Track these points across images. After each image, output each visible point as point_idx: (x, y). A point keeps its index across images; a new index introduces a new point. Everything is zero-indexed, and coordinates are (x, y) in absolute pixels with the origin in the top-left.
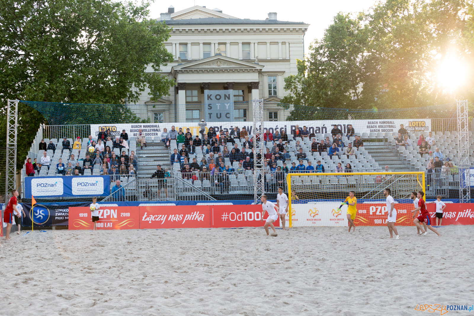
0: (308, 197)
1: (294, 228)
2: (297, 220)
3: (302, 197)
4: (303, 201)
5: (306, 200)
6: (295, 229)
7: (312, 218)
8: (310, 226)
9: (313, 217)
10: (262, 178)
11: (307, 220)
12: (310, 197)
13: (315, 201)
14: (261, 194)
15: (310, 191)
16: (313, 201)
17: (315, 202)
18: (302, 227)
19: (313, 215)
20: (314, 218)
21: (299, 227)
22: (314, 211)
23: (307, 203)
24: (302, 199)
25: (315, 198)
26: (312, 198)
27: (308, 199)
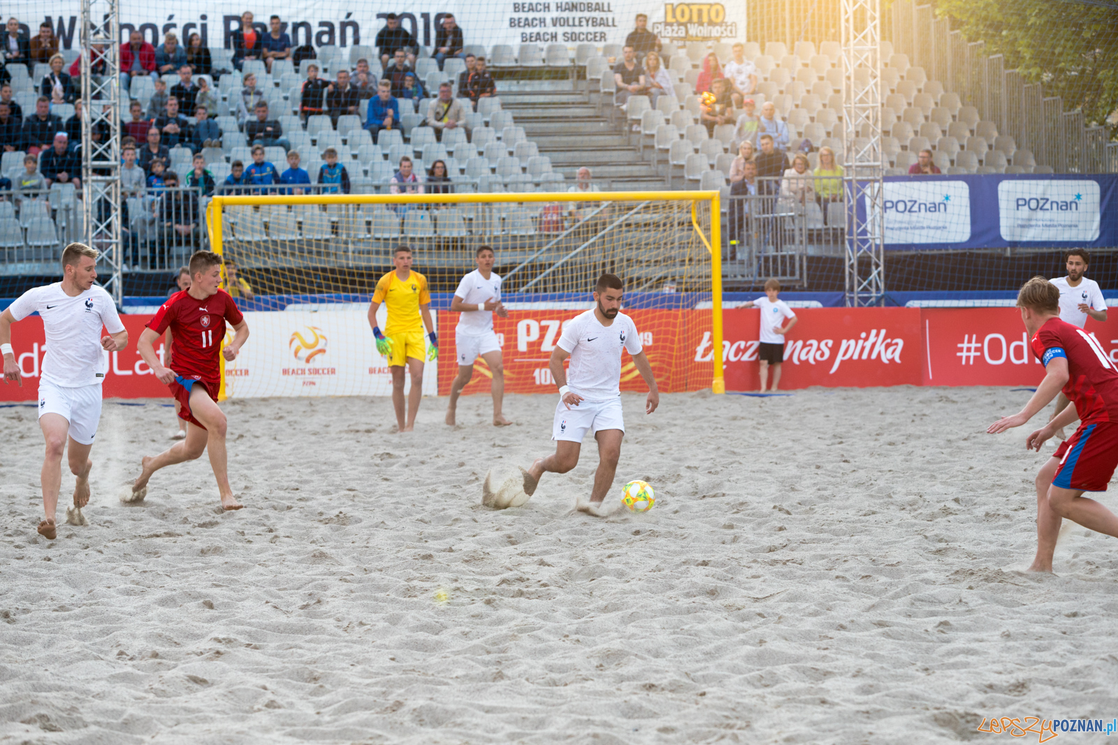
0: (287, 285)
1: (234, 403)
2: (247, 372)
3: (263, 285)
4: (266, 302)
5: (281, 299)
6: (237, 407)
7: (302, 364)
8: (295, 394)
9: (308, 361)
10: (114, 213)
11: (285, 372)
12: (295, 288)
13: (314, 301)
14: (110, 276)
15: (294, 263)
16: (305, 300)
17: (315, 306)
18: (264, 400)
19: (304, 353)
20: (311, 365)
21: (253, 399)
22: (310, 340)
23: (283, 308)
24: (264, 293)
25: (312, 291)
26: (304, 290)
27: (288, 292)
